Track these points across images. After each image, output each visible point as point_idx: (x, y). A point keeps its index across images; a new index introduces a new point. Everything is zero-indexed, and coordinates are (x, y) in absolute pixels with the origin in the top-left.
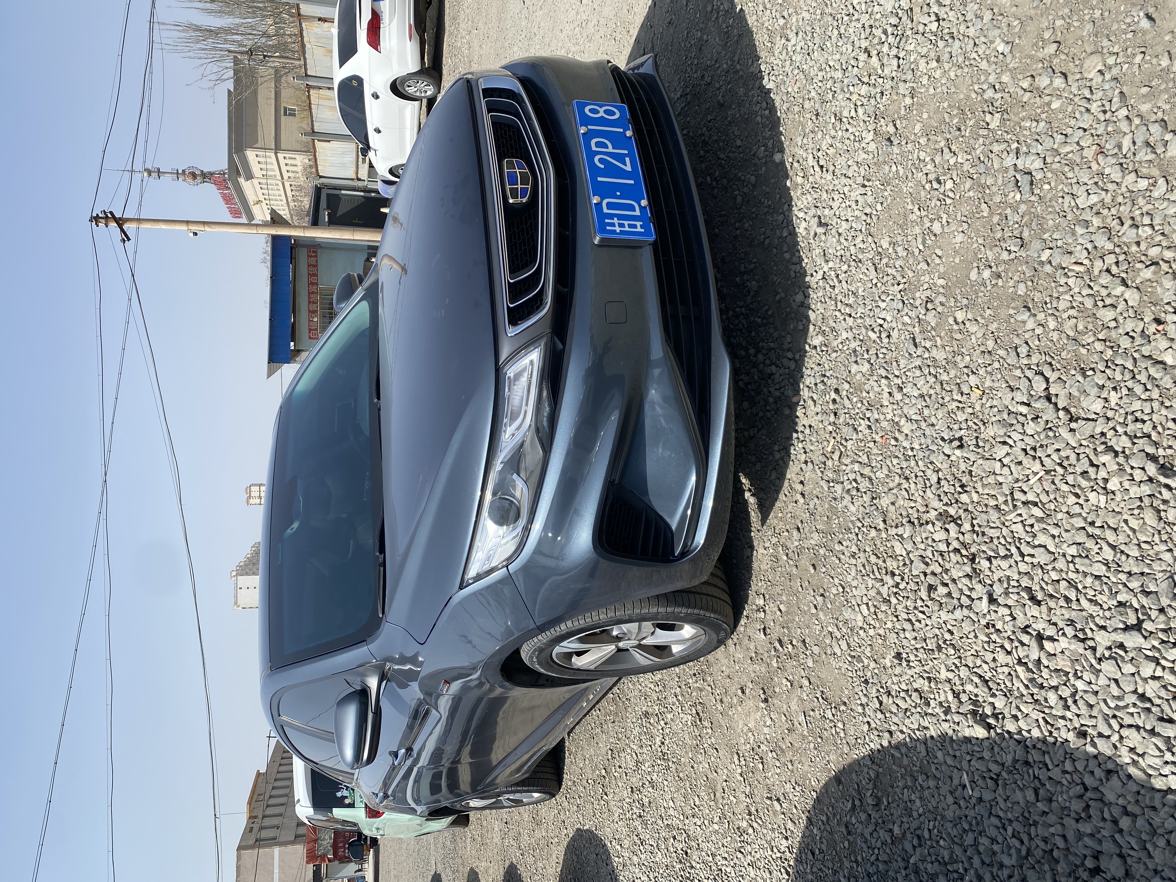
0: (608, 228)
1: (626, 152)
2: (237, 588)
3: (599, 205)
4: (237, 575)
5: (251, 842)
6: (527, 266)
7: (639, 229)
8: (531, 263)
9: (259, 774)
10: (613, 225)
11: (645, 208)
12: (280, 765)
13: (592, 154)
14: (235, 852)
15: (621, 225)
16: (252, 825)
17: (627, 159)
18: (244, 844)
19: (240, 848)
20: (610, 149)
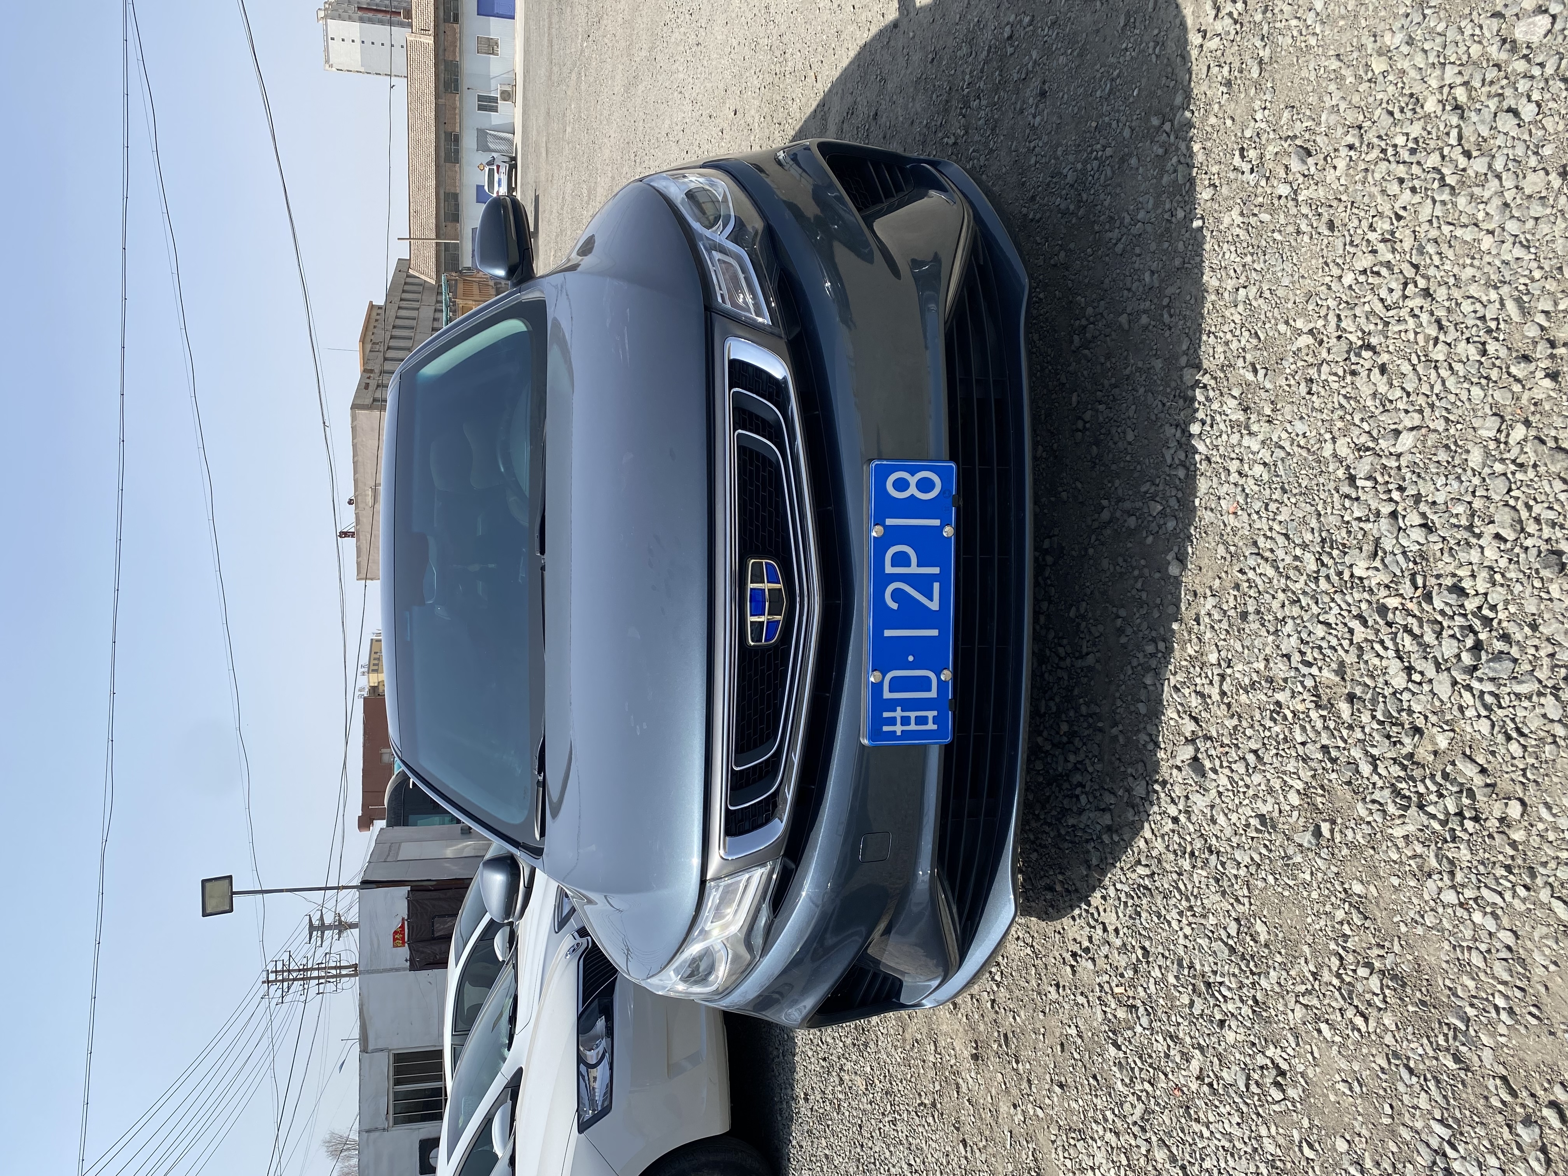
0: (886, 728)
1: (936, 570)
2: (328, 39)
3: (877, 688)
4: (326, 17)
5: (368, 401)
6: (762, 743)
7: (931, 726)
8: (768, 738)
9: (372, 306)
10: (892, 721)
11: (946, 682)
12: (399, 308)
13: (882, 580)
14: (349, 411)
15: (905, 721)
16: (368, 381)
17: (936, 586)
18: (358, 402)
19: (354, 407)
20: (914, 569)
